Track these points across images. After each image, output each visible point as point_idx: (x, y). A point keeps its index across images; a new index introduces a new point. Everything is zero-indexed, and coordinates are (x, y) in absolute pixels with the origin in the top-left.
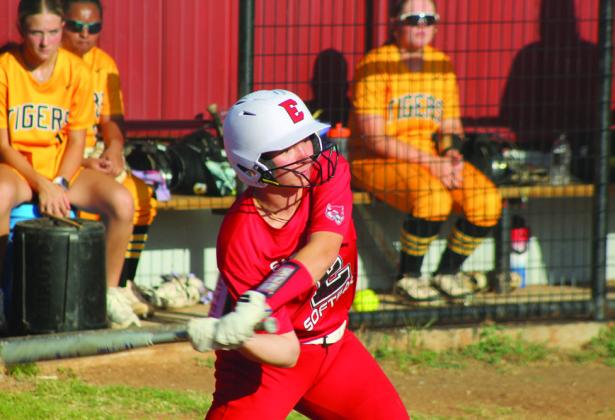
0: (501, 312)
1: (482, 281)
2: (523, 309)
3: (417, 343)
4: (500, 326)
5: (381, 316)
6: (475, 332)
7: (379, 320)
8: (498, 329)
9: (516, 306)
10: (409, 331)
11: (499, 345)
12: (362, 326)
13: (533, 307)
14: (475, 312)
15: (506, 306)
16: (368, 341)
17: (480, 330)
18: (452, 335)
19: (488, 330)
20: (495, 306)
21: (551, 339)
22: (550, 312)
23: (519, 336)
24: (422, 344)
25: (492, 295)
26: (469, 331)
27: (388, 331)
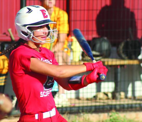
0: (118, 107)
1: (110, 95)
2: (126, 106)
3: (87, 119)
4: (118, 112)
5: (73, 109)
6: (108, 115)
7: (73, 110)
8: (117, 113)
9: (124, 105)
10: (84, 114)
11: (117, 120)
12: (67, 112)
13: (130, 106)
14: (108, 107)
15: (120, 105)
16: (69, 118)
17: (110, 114)
18: (100, 116)
19: (113, 114)
20: (115, 105)
21: (137, 117)
22: (136, 107)
23: (125, 116)
24: (89, 119)
25: (114, 101)
26: (106, 114)
27: (76, 114)
